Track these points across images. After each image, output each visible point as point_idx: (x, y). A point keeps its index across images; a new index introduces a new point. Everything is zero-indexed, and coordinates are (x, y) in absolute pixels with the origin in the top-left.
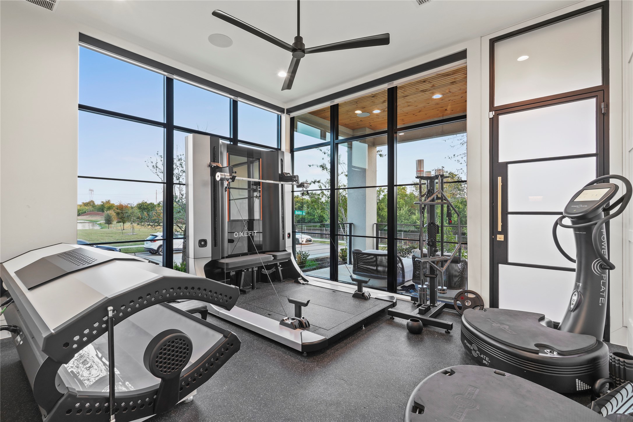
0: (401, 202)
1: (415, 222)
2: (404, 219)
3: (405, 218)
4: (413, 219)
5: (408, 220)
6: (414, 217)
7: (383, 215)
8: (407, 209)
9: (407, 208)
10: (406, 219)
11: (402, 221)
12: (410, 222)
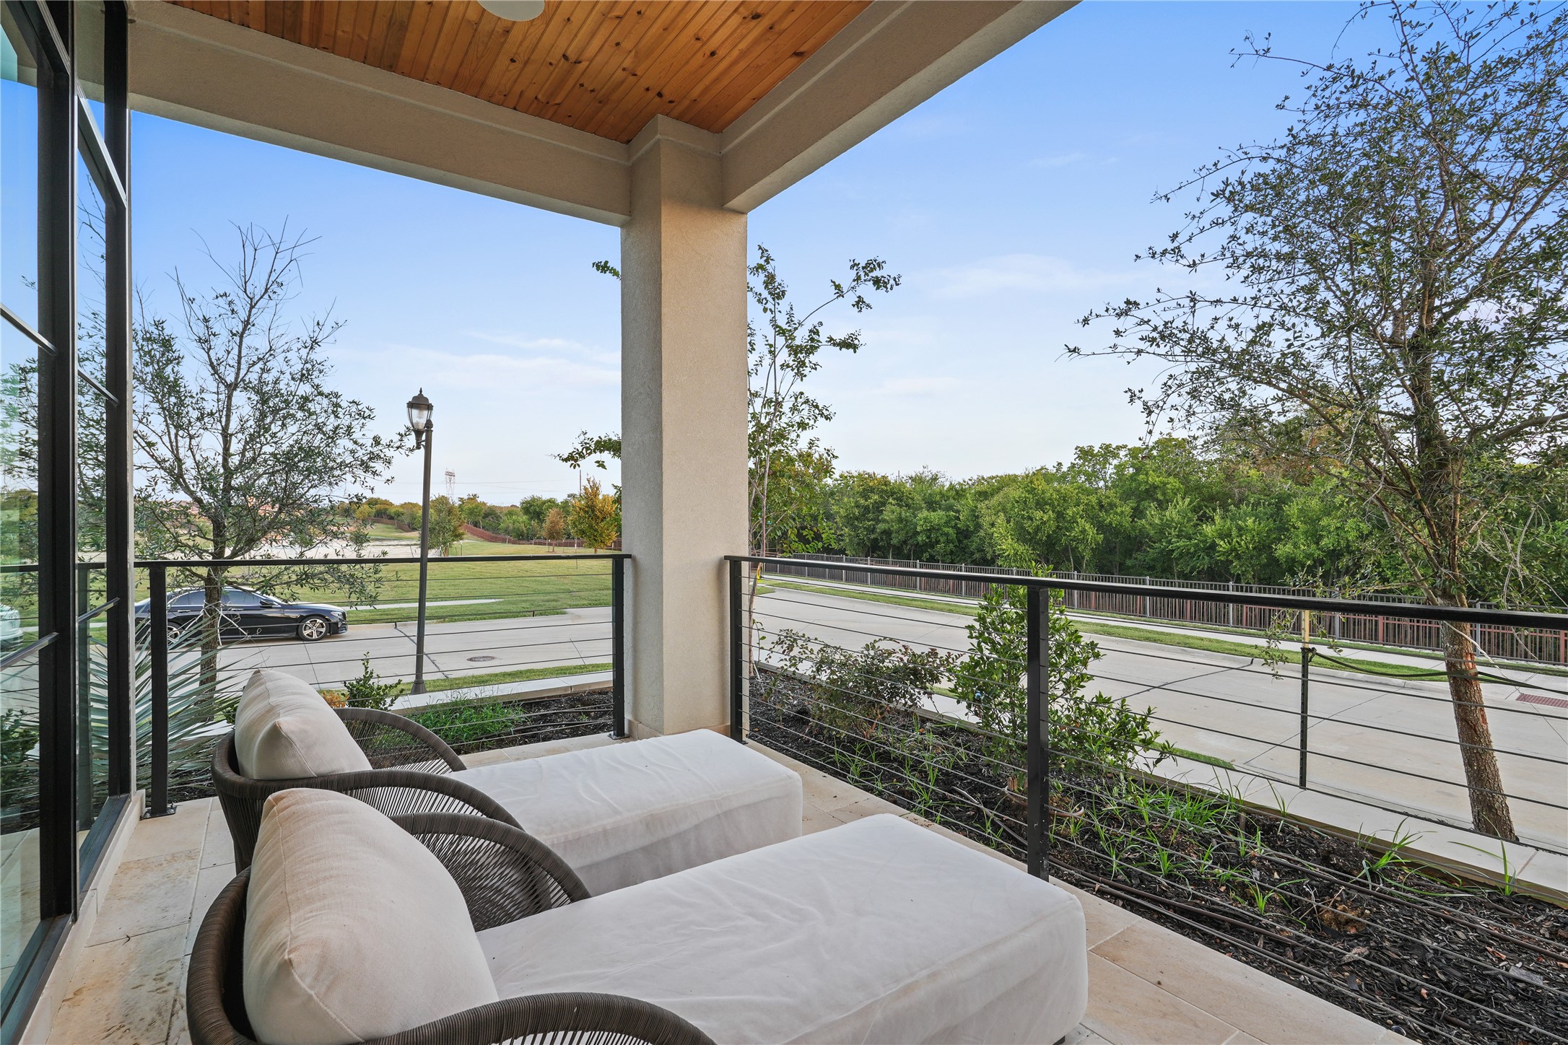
0: (1169, 486)
1: (1213, 546)
2: (1178, 536)
3: (1181, 531)
4: (1206, 536)
5: (1190, 539)
6: (1208, 529)
7: (1111, 523)
8: (1189, 504)
9: (1186, 503)
10: (1185, 537)
11: (1170, 542)
12: (1197, 545)
